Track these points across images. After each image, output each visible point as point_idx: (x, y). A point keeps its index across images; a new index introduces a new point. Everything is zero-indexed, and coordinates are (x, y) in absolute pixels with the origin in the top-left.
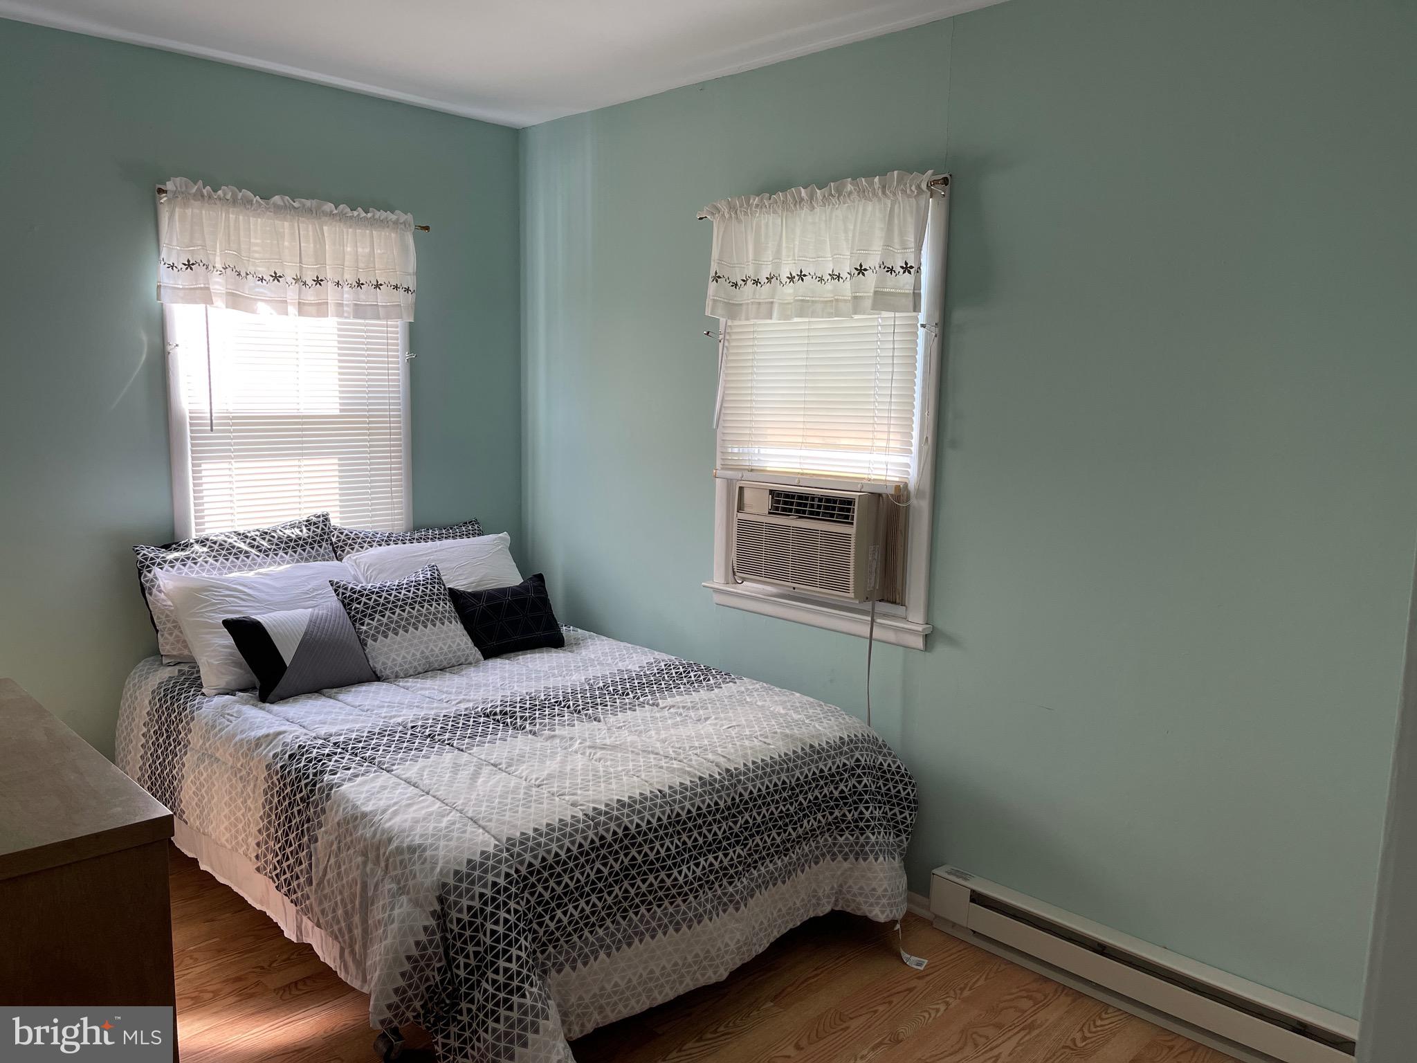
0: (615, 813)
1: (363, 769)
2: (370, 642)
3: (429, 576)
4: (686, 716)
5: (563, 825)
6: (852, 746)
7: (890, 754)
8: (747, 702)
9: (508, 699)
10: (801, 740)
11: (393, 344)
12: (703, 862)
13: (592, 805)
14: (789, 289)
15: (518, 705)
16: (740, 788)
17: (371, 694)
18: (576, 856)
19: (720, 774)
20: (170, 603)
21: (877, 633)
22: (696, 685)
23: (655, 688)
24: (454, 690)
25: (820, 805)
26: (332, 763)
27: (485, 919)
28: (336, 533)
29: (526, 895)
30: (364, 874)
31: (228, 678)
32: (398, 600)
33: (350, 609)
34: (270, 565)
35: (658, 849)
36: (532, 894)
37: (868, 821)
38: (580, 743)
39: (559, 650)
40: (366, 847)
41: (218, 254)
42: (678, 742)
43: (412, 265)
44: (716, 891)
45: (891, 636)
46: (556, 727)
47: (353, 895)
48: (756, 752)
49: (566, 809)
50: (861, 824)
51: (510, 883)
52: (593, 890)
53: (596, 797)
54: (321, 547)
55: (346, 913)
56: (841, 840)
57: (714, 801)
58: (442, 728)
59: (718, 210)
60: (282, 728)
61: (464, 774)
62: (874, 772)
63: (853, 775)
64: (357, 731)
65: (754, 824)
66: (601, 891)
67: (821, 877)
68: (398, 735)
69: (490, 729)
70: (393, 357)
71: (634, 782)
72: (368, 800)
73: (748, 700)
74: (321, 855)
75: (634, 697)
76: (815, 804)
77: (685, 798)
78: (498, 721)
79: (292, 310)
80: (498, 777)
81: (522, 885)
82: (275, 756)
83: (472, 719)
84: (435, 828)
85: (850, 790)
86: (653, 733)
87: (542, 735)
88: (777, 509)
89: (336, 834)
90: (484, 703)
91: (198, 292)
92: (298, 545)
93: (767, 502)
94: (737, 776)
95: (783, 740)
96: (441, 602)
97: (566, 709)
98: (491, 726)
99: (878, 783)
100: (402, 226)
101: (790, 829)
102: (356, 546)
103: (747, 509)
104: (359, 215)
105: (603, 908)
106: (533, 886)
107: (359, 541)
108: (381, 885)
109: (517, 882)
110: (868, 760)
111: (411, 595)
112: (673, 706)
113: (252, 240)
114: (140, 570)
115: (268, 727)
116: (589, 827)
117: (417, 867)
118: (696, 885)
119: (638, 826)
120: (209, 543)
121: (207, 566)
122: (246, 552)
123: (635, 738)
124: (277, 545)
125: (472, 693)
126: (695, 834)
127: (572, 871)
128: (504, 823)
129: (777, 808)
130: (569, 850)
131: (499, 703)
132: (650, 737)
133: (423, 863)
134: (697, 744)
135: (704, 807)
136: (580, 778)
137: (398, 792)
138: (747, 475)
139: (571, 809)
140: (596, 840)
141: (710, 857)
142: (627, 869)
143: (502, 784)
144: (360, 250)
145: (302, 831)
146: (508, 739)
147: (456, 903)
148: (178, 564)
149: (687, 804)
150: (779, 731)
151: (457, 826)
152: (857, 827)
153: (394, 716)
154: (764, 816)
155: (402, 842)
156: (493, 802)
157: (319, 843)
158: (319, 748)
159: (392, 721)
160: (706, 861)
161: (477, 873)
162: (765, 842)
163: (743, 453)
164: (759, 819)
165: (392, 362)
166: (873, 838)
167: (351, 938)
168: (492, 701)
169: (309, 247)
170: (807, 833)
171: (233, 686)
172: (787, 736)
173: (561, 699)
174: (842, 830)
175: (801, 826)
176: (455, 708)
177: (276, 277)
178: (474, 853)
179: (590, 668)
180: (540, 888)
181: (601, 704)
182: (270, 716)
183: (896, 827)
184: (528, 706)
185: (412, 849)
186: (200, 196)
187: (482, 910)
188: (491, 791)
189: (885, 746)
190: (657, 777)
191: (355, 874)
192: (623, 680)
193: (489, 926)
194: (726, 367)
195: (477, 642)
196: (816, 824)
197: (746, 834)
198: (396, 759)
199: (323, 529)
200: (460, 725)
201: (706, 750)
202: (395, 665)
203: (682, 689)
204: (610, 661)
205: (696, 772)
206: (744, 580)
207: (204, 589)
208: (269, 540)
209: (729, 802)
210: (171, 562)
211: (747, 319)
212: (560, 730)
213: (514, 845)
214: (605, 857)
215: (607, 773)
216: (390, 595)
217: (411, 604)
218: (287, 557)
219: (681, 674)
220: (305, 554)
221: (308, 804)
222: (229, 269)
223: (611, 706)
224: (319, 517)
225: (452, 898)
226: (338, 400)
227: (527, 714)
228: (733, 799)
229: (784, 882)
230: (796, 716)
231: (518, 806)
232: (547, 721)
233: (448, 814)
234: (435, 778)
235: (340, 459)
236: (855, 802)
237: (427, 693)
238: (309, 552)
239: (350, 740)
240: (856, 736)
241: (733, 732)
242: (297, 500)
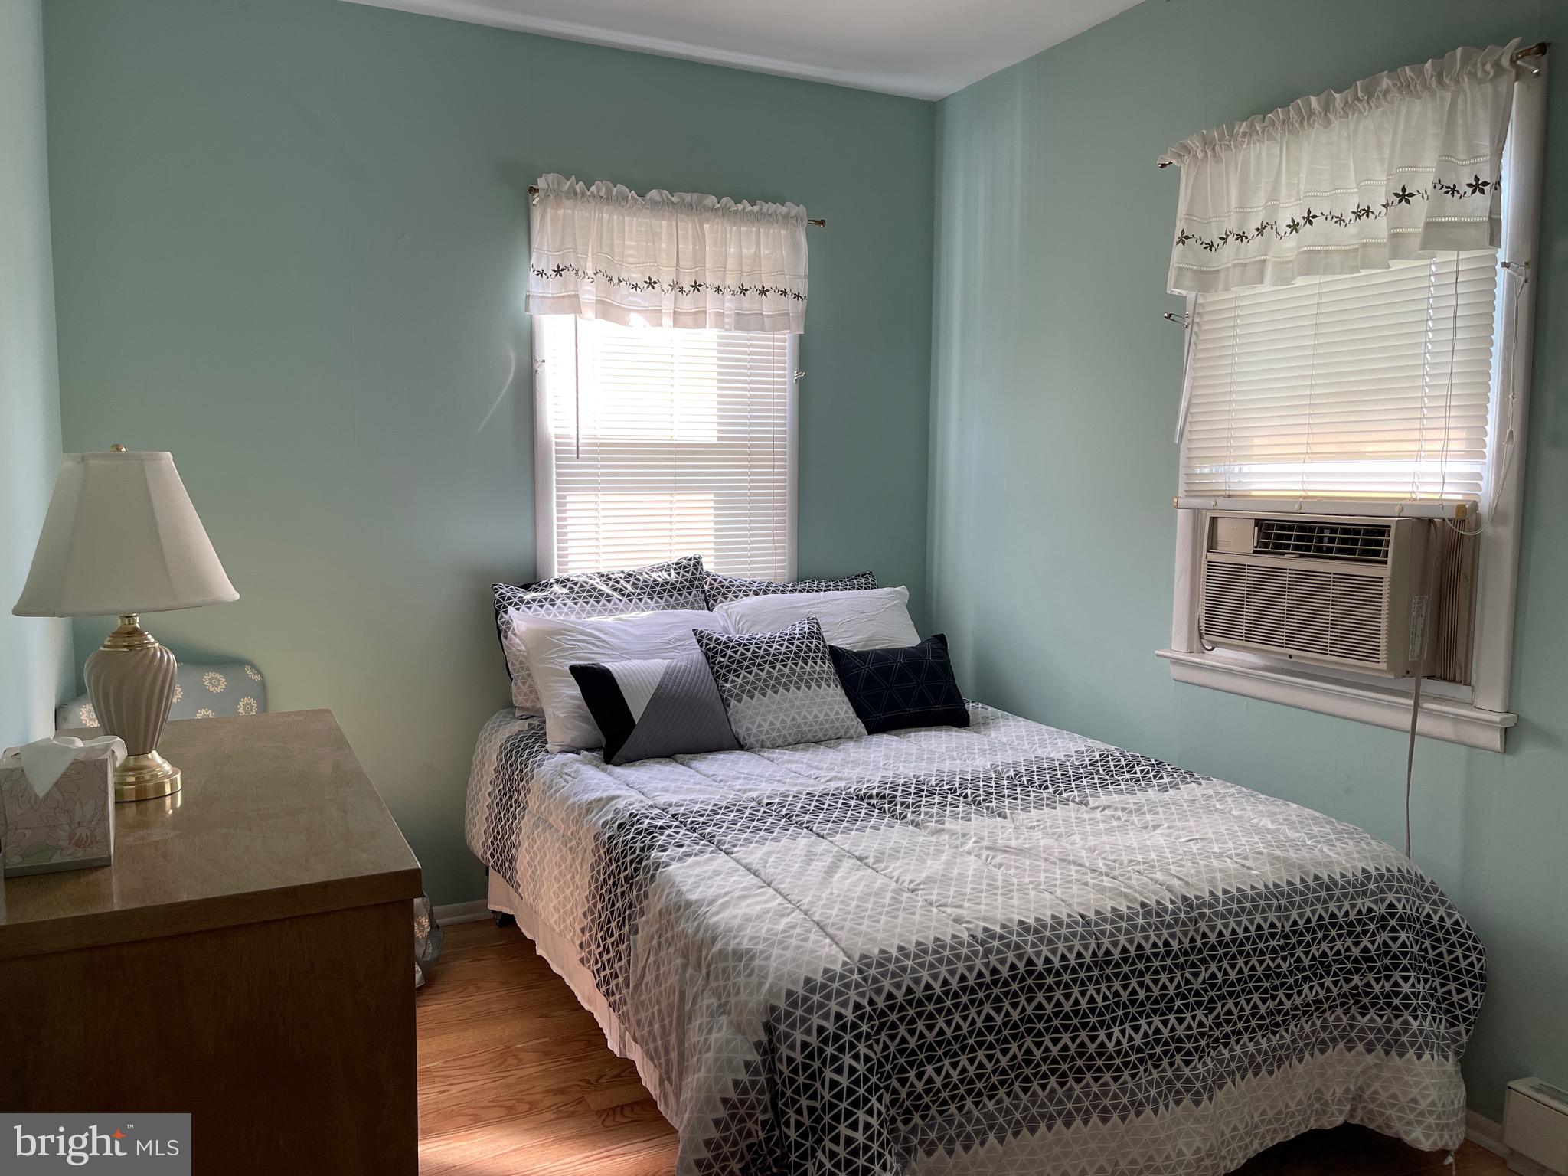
0: (1015, 938)
1: (698, 847)
2: (733, 702)
3: (806, 630)
4: (1127, 821)
5: (939, 947)
6: (1382, 884)
7: (1443, 902)
8: (1216, 810)
9: (890, 781)
10: (1300, 867)
11: (779, 362)
12: (1144, 1026)
13: (982, 924)
14: (1291, 242)
15: (900, 788)
16: (1203, 926)
17: (729, 764)
18: (956, 992)
19: (1172, 902)
20: (523, 648)
21: (1424, 724)
22: (1142, 783)
23: (1085, 783)
24: (825, 766)
25: (1330, 965)
26: (663, 838)
27: (824, 1063)
28: (709, 579)
29: (883, 1037)
30: (682, 980)
31: (574, 733)
32: (769, 655)
33: (714, 663)
34: (633, 611)
35: (1076, 998)
36: (892, 1037)
37: (1406, 997)
38: (975, 842)
39: (962, 730)
40: (686, 946)
41: (590, 259)
42: (1112, 852)
43: (803, 268)
44: (1164, 1070)
45: (1447, 729)
46: (946, 819)
47: (671, 1006)
48: (1229, 876)
49: (946, 925)
50: (1396, 1001)
51: (861, 1017)
52: (980, 1044)
53: (988, 914)
54: (690, 594)
55: (663, 1028)
56: (1363, 1021)
57: (1163, 939)
58: (802, 807)
59: (1188, 150)
60: (617, 793)
61: (819, 866)
62: (1418, 926)
63: (1384, 927)
64: (702, 802)
65: (1225, 981)
66: (991, 1047)
67: (1330, 1072)
68: (748, 811)
69: (862, 815)
70: (779, 376)
71: (1045, 899)
72: (696, 885)
73: (1218, 806)
74: (640, 951)
75: (1055, 792)
76: (1322, 963)
77: (1119, 929)
78: (873, 806)
79: (667, 321)
80: (861, 873)
81: (877, 1022)
82: (605, 824)
83: (841, 801)
84: (769, 930)
85: (1378, 949)
86: (1077, 838)
87: (927, 827)
88: (1266, 545)
89: (658, 926)
90: (858, 782)
91: (566, 300)
92: (664, 590)
93: (1250, 536)
94: (1198, 908)
95: (1271, 864)
96: (819, 661)
97: (961, 798)
98: (864, 811)
99: (1423, 943)
100: (794, 221)
101: (1281, 994)
102: (730, 595)
103: (1220, 548)
104: (744, 209)
105: (994, 1072)
106: (894, 1026)
107: (734, 589)
108: (700, 999)
109: (871, 1018)
110: (1408, 907)
111: (783, 649)
112: (1109, 807)
113: (626, 243)
114: (497, 610)
115: (604, 791)
116: (976, 953)
117: (742, 979)
118: (1133, 1057)
119: (1047, 961)
120: (569, 584)
121: (565, 609)
122: (608, 595)
123: (1051, 842)
124: (642, 589)
125: (846, 770)
126: (1133, 983)
127: (950, 1012)
128: (858, 934)
129: (1261, 962)
130: (945, 983)
131: (876, 784)
132: (1073, 843)
133: (749, 975)
134: (1139, 858)
135: (1147, 946)
136: (969, 886)
137: (732, 879)
138: (1222, 503)
139: (952, 927)
140: (986, 973)
141: (1157, 1020)
142: (1030, 1020)
143: (863, 883)
144: (744, 251)
145: (624, 918)
146: (882, 827)
147: (787, 1036)
148: (535, 605)
149: (1122, 939)
150: (1265, 851)
151: (798, 930)
152: (1389, 1005)
153: (750, 790)
154: (1241, 971)
155: (727, 944)
156: (848, 905)
157: (639, 936)
158: (652, 818)
159: (745, 796)
160: (1150, 1024)
161: (816, 998)
162: (1242, 1009)
163: (1217, 474)
164: (1233, 975)
165: (778, 383)
166: (1415, 1025)
167: (667, 1062)
168: (868, 781)
169: (687, 248)
170: (1308, 1005)
171: (579, 743)
172: (1277, 859)
173: (957, 786)
174: (1365, 1007)
175: (1300, 993)
176: (823, 787)
177: (651, 284)
178: (815, 971)
179: (999, 753)
180: (902, 1030)
181: (1009, 796)
182: (608, 779)
183: (1449, 1011)
184: (912, 790)
185: (738, 955)
186: (573, 194)
187: (821, 1051)
188: (848, 890)
189: (1436, 890)
190: (1079, 896)
191: (673, 979)
192: (1041, 770)
193: (829, 1074)
194: (1195, 360)
195: (860, 713)
196: (1322, 994)
197: (1212, 993)
198: (739, 840)
199: (693, 574)
200: (826, 807)
201: (1153, 867)
202: (761, 732)
203: (1123, 786)
204: (1027, 746)
205: (1138, 896)
206: (1215, 645)
207: (558, 632)
208: (634, 584)
209: (1187, 945)
210: (528, 602)
211: (1227, 289)
212: (950, 823)
213: (869, 965)
214: (997, 999)
215: (1007, 883)
216: (760, 648)
217: (782, 661)
218: (652, 603)
219: (1122, 768)
220: (672, 601)
221: (632, 885)
222: (600, 274)
223: (1022, 799)
224: (690, 560)
225: (782, 1027)
226: (715, 426)
227: (910, 801)
228: (1193, 940)
229: (1271, 1073)
230: (1291, 834)
231: (880, 914)
232: (935, 810)
233: (789, 915)
234: (781, 867)
235: (716, 495)
236: (1387, 968)
237: (793, 767)
238: (676, 599)
239: (691, 812)
240: (1388, 870)
241: (1195, 847)
242: (667, 540)
